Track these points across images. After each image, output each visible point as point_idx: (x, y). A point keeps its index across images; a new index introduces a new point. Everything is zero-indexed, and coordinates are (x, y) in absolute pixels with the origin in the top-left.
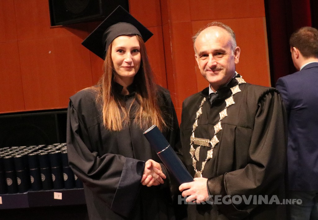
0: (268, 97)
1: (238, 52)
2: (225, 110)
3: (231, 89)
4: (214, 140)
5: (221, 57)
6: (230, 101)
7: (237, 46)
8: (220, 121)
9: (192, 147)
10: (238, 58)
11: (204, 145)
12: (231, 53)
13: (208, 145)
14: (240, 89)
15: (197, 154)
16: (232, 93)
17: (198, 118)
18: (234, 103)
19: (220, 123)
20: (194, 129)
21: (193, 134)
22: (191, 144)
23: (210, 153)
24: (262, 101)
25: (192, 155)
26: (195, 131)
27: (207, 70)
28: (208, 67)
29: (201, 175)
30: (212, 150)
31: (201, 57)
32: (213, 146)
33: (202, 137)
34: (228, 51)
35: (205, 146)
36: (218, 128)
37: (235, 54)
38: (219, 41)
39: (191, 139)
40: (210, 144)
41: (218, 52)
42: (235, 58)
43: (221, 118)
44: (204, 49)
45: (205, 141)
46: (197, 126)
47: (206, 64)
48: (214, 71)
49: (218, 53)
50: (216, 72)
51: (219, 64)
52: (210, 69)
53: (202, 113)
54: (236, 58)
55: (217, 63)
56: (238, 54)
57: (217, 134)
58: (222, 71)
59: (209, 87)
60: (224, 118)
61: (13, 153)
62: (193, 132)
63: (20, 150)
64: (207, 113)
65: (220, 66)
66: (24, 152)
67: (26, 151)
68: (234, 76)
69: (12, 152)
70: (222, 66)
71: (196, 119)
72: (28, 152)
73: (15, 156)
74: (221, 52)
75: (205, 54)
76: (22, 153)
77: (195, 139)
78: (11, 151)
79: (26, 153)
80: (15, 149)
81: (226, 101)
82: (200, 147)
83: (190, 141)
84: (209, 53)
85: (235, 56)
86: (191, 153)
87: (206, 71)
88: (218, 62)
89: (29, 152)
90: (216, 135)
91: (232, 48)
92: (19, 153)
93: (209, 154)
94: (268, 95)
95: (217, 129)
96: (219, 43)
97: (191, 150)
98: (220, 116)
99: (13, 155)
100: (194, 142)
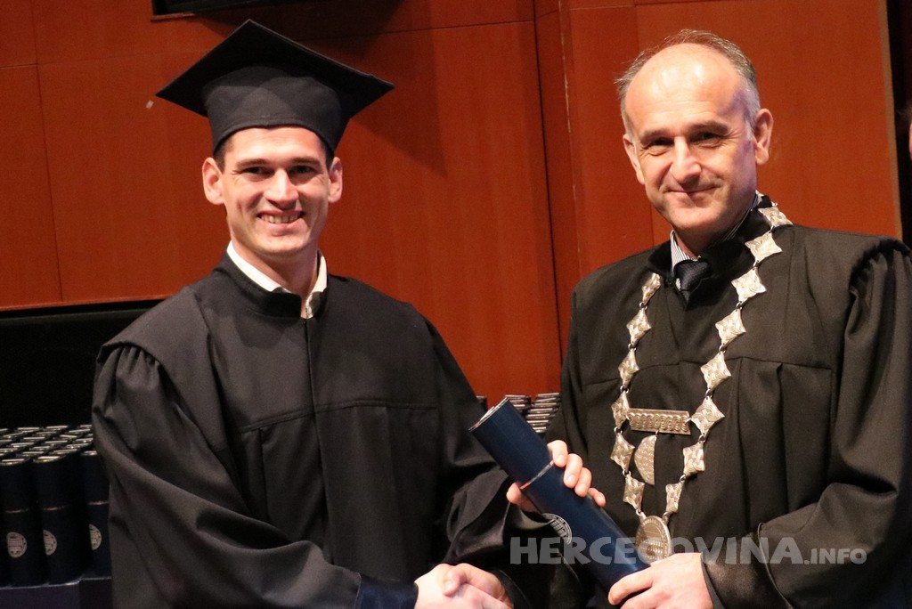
0: (879, 268)
1: (764, 126)
2: (736, 314)
3: (749, 244)
4: (704, 412)
5: (714, 148)
6: (748, 285)
7: (762, 107)
8: (723, 349)
9: (620, 439)
10: (764, 145)
11: (668, 431)
12: (744, 134)
13: (683, 430)
14: (778, 244)
15: (642, 461)
16: (753, 258)
17: (637, 345)
18: (763, 289)
19: (720, 358)
20: (624, 382)
21: (624, 396)
22: (618, 431)
23: (694, 456)
24: (860, 280)
25: (623, 466)
26: (629, 386)
27: (669, 190)
28: (670, 180)
29: (665, 528)
30: (699, 445)
31: (646, 148)
32: (704, 432)
33: (663, 406)
34: (735, 124)
35: (673, 435)
36: (717, 372)
37: (757, 132)
38: (705, 95)
39: (615, 414)
40: (691, 424)
41: (702, 130)
42: (756, 148)
43: (724, 341)
44: (658, 121)
45: (671, 416)
46: (637, 369)
47: (666, 171)
48: (690, 193)
49: (704, 135)
50: (699, 195)
51: (709, 169)
52: (680, 188)
53: (649, 327)
54: (760, 145)
55: (702, 167)
56: (767, 131)
57: (713, 394)
58: (717, 191)
59: (669, 242)
60: (735, 339)
61: (27, 449)
62: (623, 389)
63: (50, 438)
64: (672, 328)
65: (711, 177)
66: (64, 445)
67: (71, 442)
68: (754, 206)
69: (24, 444)
70: (719, 176)
71: (631, 347)
72: (79, 446)
73: (36, 457)
74: (713, 132)
75: (660, 138)
76: (58, 447)
77: (633, 414)
78: (17, 440)
79: (72, 448)
80: (29, 435)
81: (734, 283)
82: (653, 439)
83: (613, 421)
84: (674, 136)
85: (755, 140)
86: (620, 460)
87: (664, 192)
88: (703, 163)
89: (82, 445)
90: (709, 394)
91: (746, 114)
92: (48, 447)
93: (690, 457)
94: (877, 260)
95: (713, 376)
96: (708, 103)
97: (619, 447)
98: (721, 333)
99: (27, 454)
100: (631, 423)
